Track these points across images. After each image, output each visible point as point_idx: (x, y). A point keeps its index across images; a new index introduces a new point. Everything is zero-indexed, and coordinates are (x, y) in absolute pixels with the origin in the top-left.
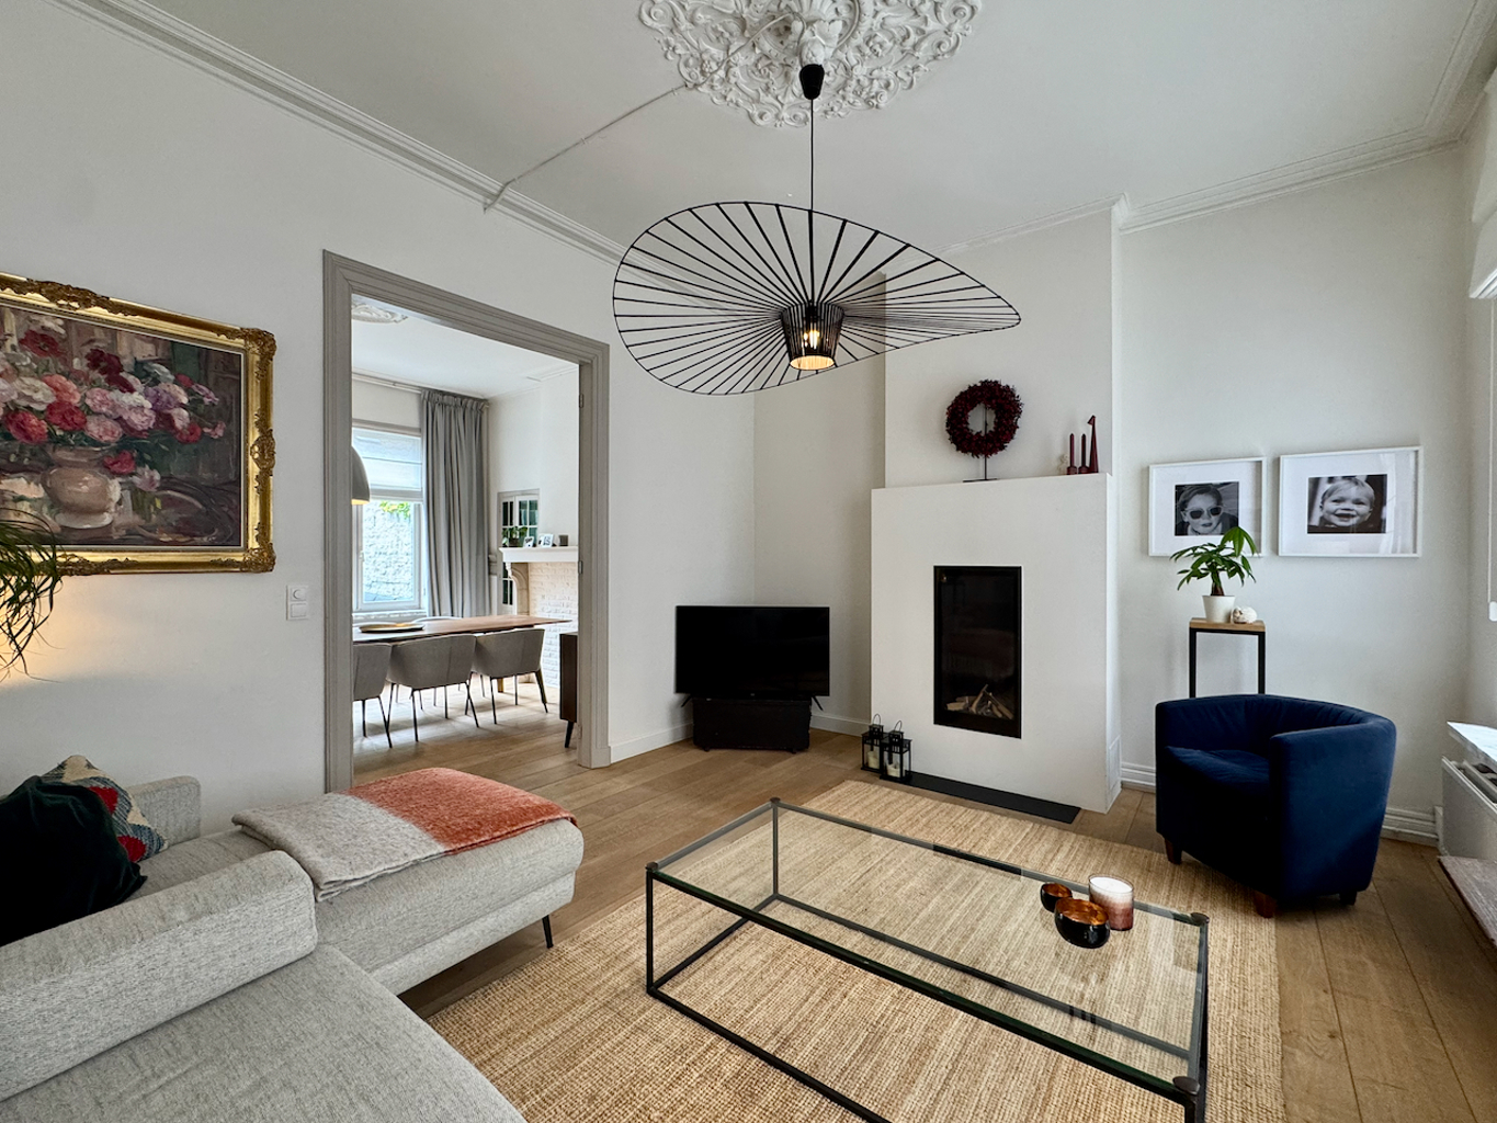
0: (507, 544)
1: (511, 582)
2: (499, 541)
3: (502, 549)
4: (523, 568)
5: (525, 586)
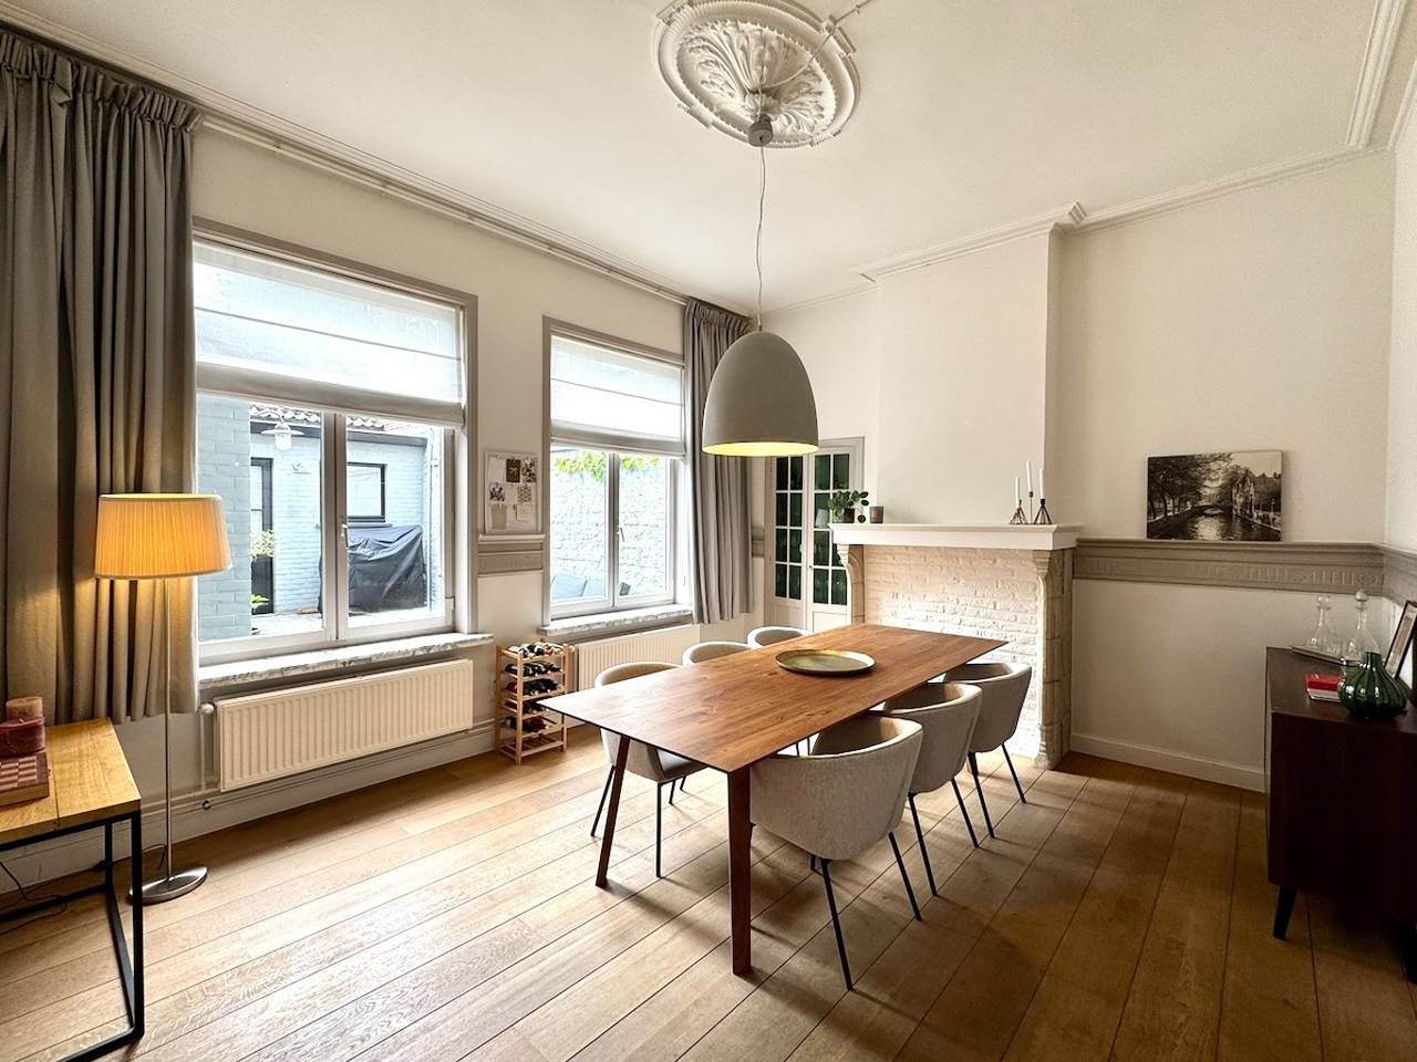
4: (858, 552)
5: (860, 579)
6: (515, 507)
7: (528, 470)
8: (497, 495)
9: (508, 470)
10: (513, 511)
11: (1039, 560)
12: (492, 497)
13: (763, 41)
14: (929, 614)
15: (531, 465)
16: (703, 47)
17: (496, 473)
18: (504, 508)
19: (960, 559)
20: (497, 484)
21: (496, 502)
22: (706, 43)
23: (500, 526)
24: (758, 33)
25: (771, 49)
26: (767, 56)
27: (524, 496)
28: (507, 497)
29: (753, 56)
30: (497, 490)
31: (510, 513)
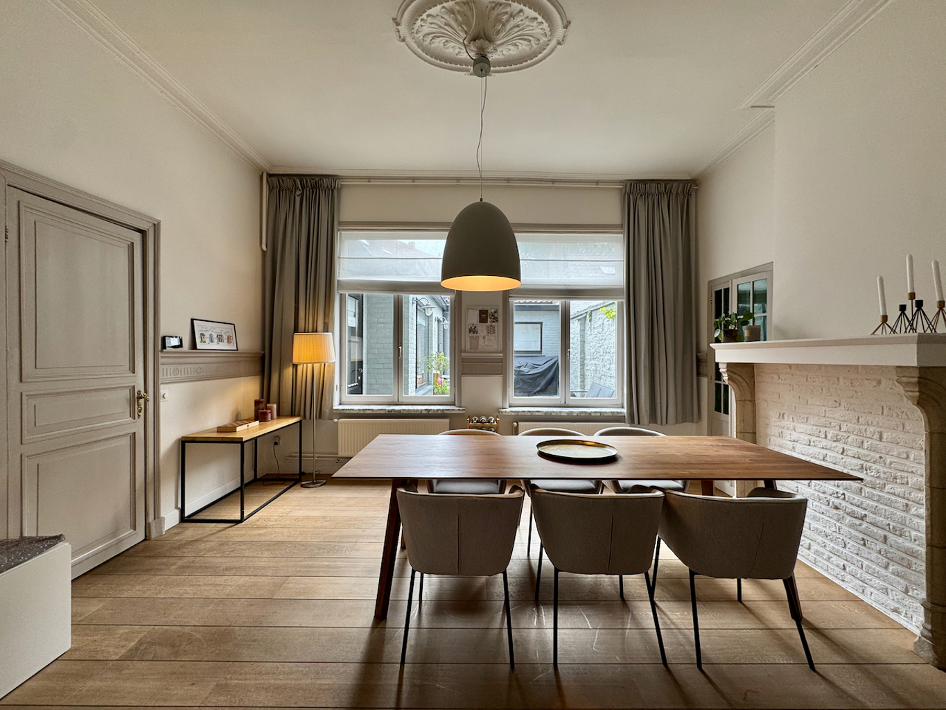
0: (722, 338)
1: (726, 387)
2: (710, 334)
3: (713, 345)
4: (744, 372)
5: (748, 397)
6: (484, 337)
7: (493, 316)
8: (473, 330)
9: (480, 316)
10: (483, 340)
11: (904, 379)
12: (470, 332)
13: (451, 11)
14: (813, 439)
15: (495, 312)
16: (433, 38)
17: (473, 318)
18: (477, 337)
19: (841, 379)
20: (473, 324)
21: (473, 335)
22: (433, 35)
23: (475, 348)
24: (443, 10)
25: (459, 12)
26: (460, 19)
27: (491, 330)
28: (479, 331)
29: (453, 24)
30: (473, 328)
31: (481, 341)
